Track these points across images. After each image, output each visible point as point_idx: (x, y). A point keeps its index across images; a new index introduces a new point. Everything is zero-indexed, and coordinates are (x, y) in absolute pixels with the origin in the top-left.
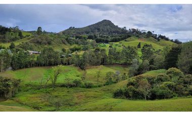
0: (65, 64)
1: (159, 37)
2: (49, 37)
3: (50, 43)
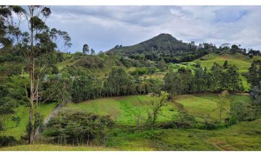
1: (250, 52)
2: (99, 58)
3: (101, 66)
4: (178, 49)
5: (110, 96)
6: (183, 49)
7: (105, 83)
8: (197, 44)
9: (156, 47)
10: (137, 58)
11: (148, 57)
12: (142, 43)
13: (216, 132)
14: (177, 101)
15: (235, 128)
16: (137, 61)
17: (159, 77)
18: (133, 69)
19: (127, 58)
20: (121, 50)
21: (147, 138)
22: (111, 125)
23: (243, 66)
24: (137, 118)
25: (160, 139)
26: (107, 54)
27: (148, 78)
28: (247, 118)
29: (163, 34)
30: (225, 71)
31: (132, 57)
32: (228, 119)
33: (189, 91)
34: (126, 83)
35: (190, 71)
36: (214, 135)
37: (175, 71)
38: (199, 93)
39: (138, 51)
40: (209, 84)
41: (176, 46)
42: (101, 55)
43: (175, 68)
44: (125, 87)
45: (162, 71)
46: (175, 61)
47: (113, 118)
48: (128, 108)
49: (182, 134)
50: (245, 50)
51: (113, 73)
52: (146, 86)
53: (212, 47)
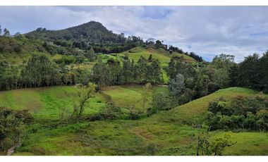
0: (68, 84)
1: (170, 49)
2: (15, 40)
3: (17, 51)
4: (108, 40)
5: (28, 87)
6: (114, 40)
7: (22, 72)
8: (126, 36)
9: (85, 35)
10: (63, 45)
11: (76, 45)
12: (69, 29)
13: (139, 122)
14: (105, 93)
15: (155, 117)
16: (64, 48)
17: (88, 68)
18: (58, 57)
19: (51, 44)
20: (44, 34)
21: (71, 132)
22: (29, 120)
23: (164, 60)
24: (61, 111)
25: (86, 132)
26: (26, 37)
27: (76, 67)
28: (165, 107)
29: (93, 22)
30: (149, 64)
31: (58, 44)
32: (149, 109)
33: (117, 82)
34: (49, 73)
35: (119, 63)
36: (137, 125)
37: (105, 61)
38: (126, 84)
39: (65, 37)
40: (135, 76)
41: (106, 36)
42: (18, 37)
43: (104, 58)
44: (48, 77)
45: (91, 61)
46: (105, 52)
47: (32, 113)
48: (51, 100)
49: (108, 125)
50: (166, 46)
51: (33, 60)
52: (73, 76)
53: (139, 40)
